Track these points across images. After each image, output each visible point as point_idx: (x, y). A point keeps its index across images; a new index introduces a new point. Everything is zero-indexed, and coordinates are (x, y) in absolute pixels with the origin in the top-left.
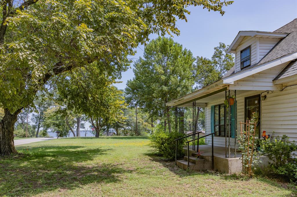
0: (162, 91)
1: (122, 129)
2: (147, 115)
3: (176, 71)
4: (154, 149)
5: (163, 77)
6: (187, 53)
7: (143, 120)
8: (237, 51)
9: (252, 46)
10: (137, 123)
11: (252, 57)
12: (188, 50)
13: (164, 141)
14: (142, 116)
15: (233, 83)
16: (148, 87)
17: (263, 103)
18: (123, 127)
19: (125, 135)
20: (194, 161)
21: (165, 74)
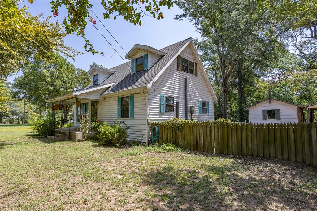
0: (48, 89)
1: (7, 118)
2: (35, 107)
3: (60, 76)
4: (34, 131)
5: (49, 80)
6: (70, 65)
7: (32, 111)
8: (92, 75)
9: (98, 74)
10: (24, 112)
11: (98, 80)
12: (71, 63)
13: (41, 125)
14: (31, 107)
15: (78, 95)
16: (36, 85)
17: (98, 105)
18: (8, 117)
19: (11, 123)
20: (58, 135)
21: (51, 77)
